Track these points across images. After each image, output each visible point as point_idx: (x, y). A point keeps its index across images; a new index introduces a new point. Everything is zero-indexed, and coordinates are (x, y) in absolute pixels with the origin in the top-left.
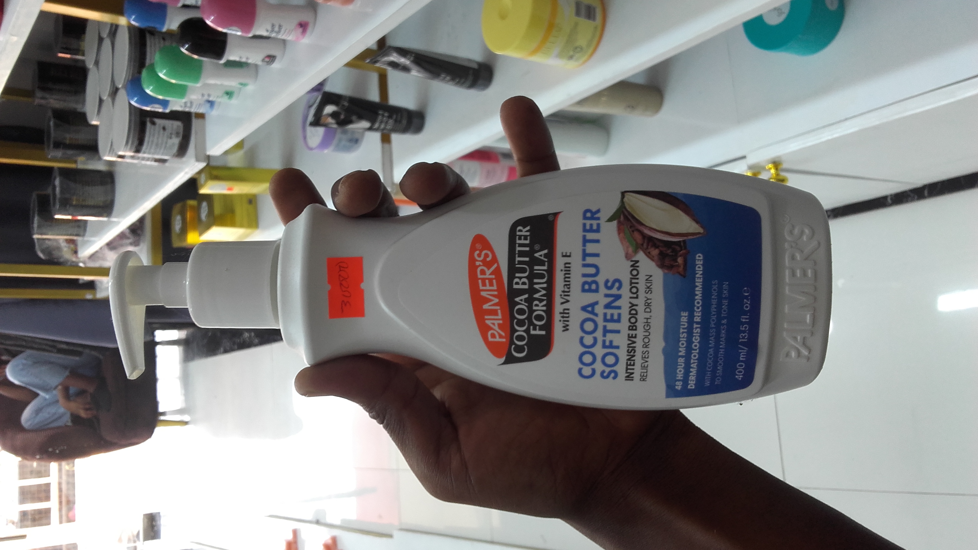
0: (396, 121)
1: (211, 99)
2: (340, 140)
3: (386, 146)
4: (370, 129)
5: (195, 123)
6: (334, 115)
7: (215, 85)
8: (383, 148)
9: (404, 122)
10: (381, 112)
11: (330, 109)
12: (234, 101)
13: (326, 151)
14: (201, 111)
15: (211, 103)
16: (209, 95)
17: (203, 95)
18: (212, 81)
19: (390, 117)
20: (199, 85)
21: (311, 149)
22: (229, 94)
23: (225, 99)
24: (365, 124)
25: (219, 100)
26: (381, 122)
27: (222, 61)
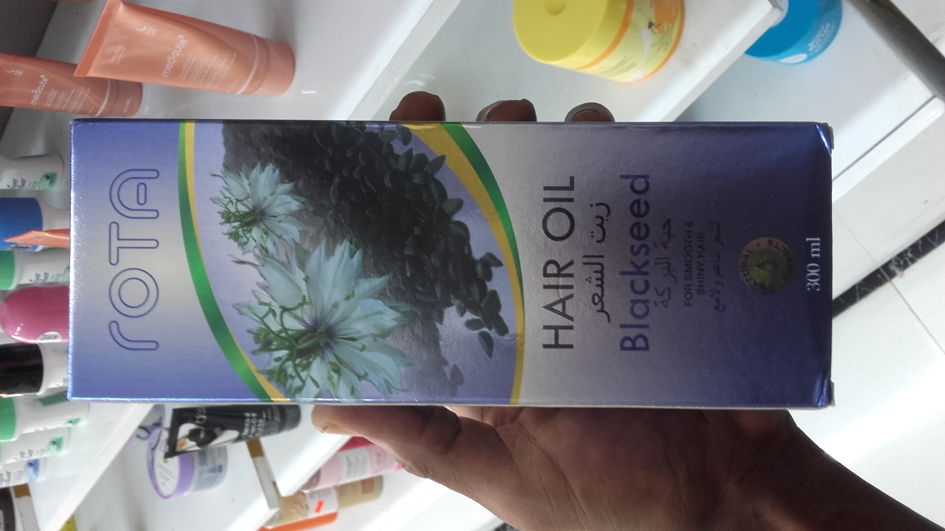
0: (267, 419)
1: (34, 457)
2: (201, 473)
3: (258, 459)
4: (239, 439)
5: (18, 503)
6: (193, 435)
7: (38, 433)
8: (255, 463)
9: (277, 419)
10: (248, 415)
11: (185, 429)
12: (64, 452)
13: (185, 494)
14: (22, 481)
15: (33, 465)
16: (31, 452)
17: (22, 454)
18: (30, 430)
19: (259, 417)
20: (14, 439)
21: (168, 497)
22: (56, 443)
23: (53, 453)
24: (232, 434)
25: (45, 455)
26: (250, 427)
27: (41, 393)
